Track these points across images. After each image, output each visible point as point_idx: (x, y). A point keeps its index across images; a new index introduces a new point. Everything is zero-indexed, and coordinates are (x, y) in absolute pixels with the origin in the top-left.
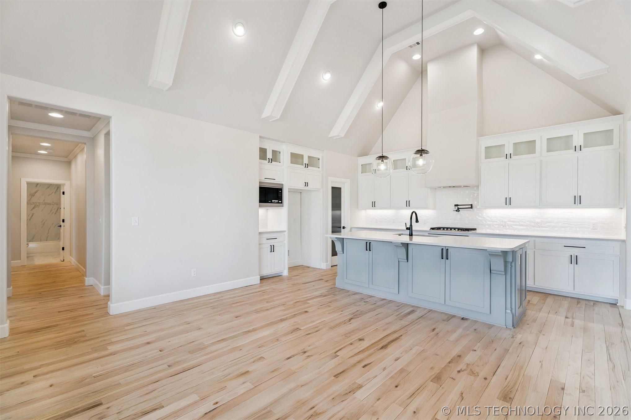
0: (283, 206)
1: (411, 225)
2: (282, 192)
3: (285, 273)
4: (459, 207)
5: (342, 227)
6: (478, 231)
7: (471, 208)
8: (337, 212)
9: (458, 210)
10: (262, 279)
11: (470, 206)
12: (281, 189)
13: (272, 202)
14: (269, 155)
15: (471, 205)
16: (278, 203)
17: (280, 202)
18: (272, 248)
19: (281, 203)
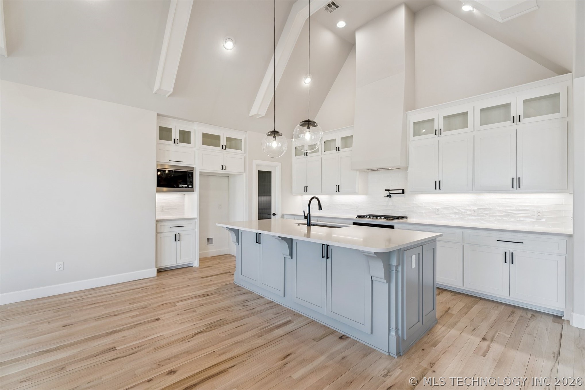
0: (193, 191)
1: (309, 213)
2: (192, 176)
3: (196, 264)
4: (391, 192)
5: (272, 214)
6: (409, 220)
7: (403, 193)
8: (265, 199)
9: (389, 196)
10: (160, 271)
11: (401, 191)
12: (192, 173)
13: (178, 187)
14: (176, 135)
15: (403, 190)
16: (188, 187)
17: (189, 186)
18: (178, 238)
19: (192, 187)
